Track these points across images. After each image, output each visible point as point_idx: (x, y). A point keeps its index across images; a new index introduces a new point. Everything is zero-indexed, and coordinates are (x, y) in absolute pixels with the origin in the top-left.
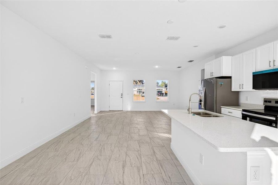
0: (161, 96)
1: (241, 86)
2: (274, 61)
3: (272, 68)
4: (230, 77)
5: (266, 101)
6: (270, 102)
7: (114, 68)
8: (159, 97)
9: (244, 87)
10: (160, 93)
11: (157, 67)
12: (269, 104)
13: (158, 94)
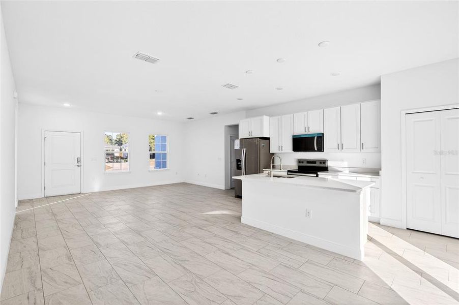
0: (113, 162)
1: (280, 148)
2: (309, 128)
3: (306, 133)
4: (268, 139)
5: (300, 161)
6: (303, 162)
7: (67, 105)
8: (110, 165)
9: (283, 149)
10: (111, 158)
11: (160, 113)
12: (301, 164)
13: (108, 159)
